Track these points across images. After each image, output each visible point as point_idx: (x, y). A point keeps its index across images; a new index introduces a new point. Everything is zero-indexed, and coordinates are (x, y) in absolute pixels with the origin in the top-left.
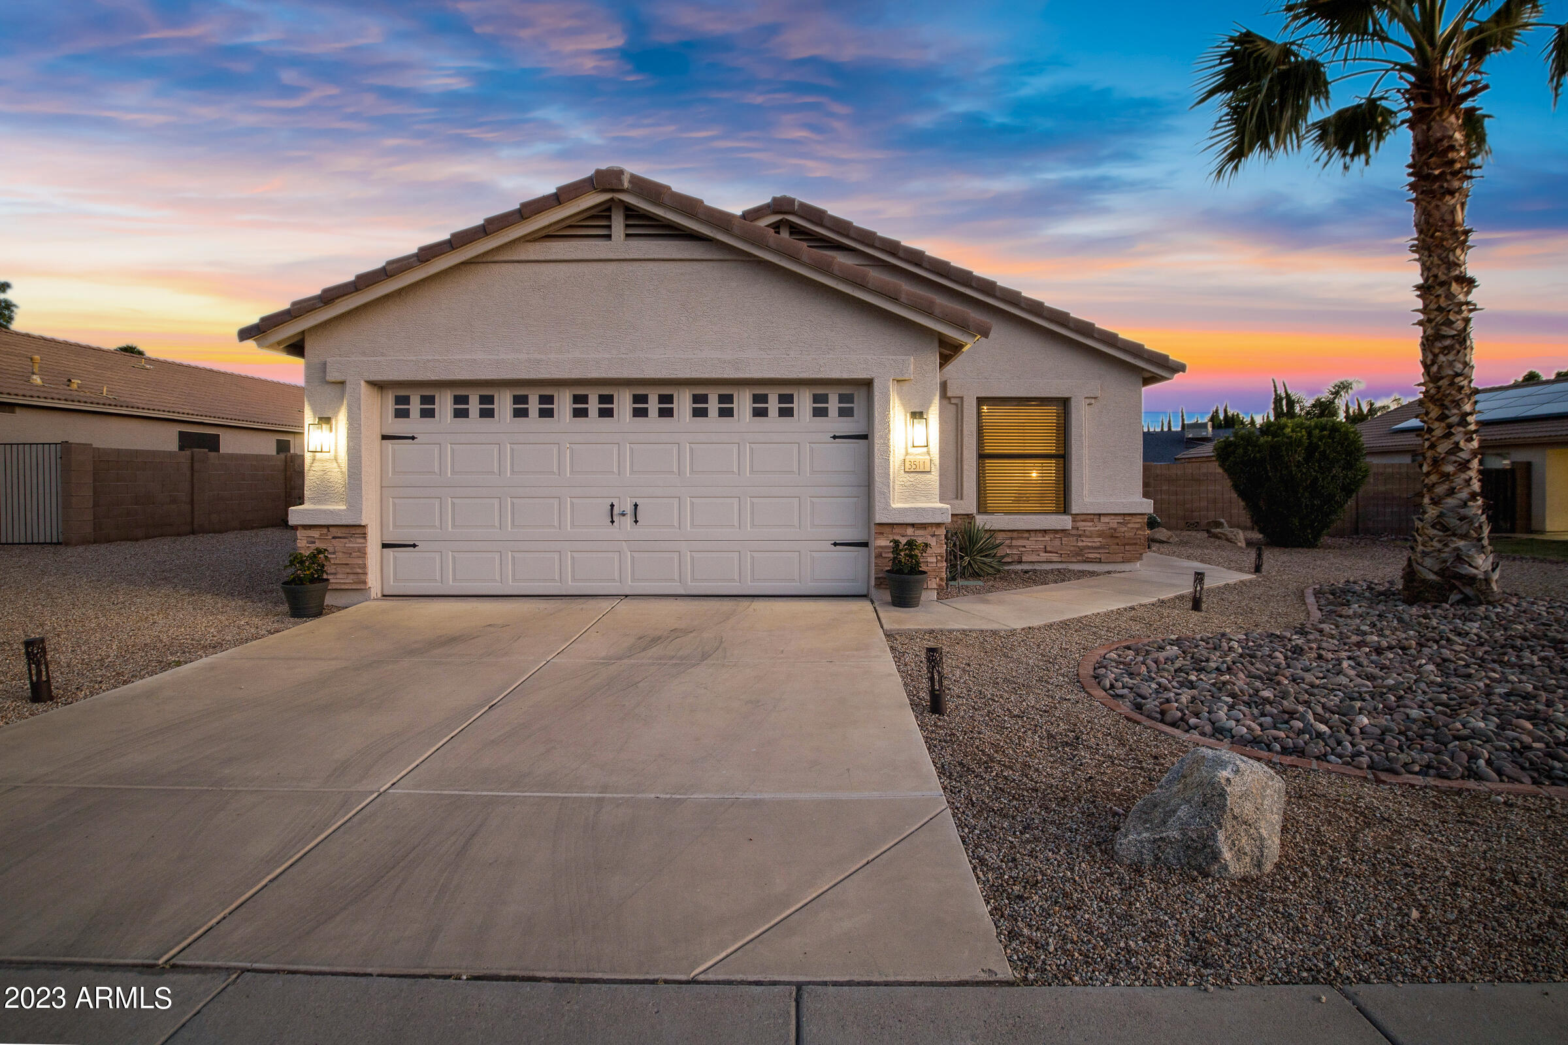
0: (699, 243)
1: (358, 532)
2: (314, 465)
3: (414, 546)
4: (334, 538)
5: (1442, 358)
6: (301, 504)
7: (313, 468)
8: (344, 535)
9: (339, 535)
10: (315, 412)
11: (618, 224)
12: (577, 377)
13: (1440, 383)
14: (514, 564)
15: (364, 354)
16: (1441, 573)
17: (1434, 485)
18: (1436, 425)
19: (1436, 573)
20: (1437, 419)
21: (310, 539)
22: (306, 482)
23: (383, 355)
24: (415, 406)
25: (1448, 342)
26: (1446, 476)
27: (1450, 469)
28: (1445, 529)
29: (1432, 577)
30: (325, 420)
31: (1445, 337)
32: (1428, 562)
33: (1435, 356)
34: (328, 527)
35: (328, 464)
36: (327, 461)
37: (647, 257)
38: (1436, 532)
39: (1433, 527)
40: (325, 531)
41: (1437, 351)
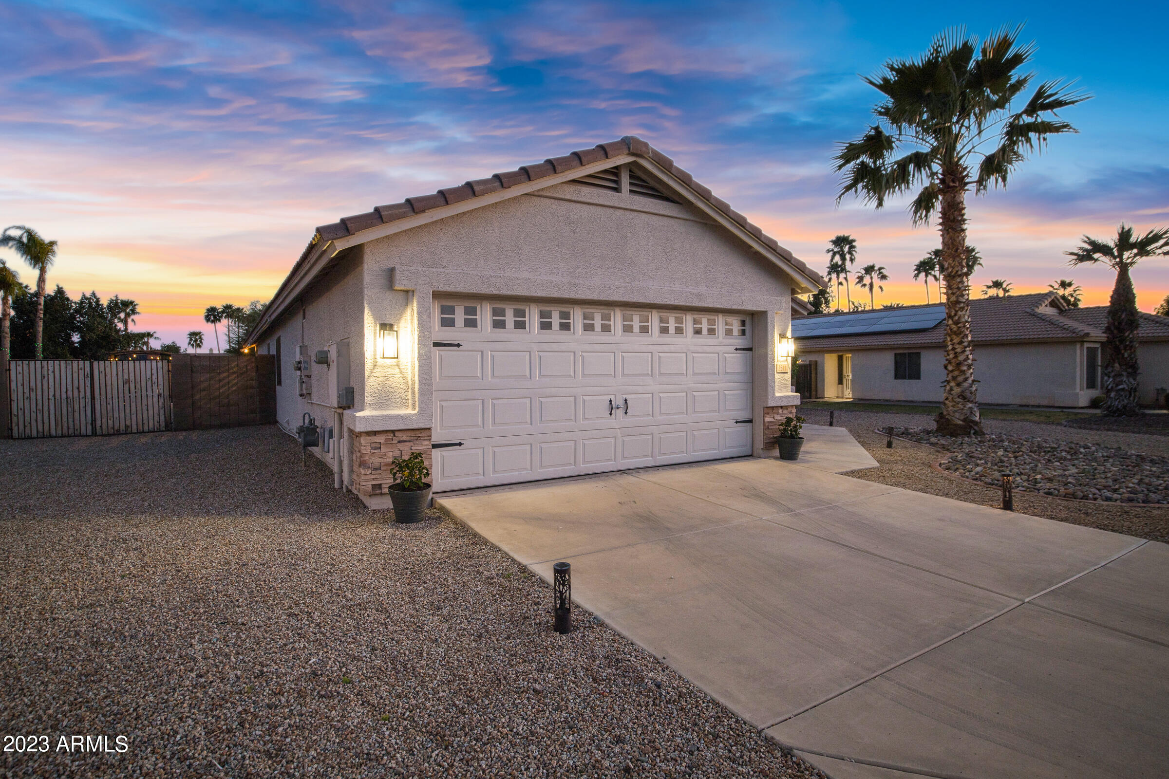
0: (672, 204)
1: (423, 434)
2: (375, 371)
3: (460, 444)
4: (399, 442)
5: (960, 313)
6: (362, 410)
7: (373, 374)
8: (408, 439)
9: (404, 439)
10: (376, 318)
11: (625, 181)
12: (604, 299)
13: (959, 325)
14: (541, 452)
15: (425, 264)
16: (964, 420)
17: (957, 376)
18: (957, 346)
19: (961, 420)
20: (958, 344)
21: (374, 445)
22: (367, 388)
23: (443, 267)
24: (460, 316)
25: (962, 305)
26: (963, 372)
27: (965, 368)
28: (964, 398)
29: (961, 423)
30: (386, 327)
31: (961, 302)
32: (957, 415)
33: (957, 311)
34: (393, 432)
35: (389, 370)
36: (388, 367)
37: (645, 210)
38: (960, 400)
39: (958, 397)
40: (391, 436)
41: (957, 309)
